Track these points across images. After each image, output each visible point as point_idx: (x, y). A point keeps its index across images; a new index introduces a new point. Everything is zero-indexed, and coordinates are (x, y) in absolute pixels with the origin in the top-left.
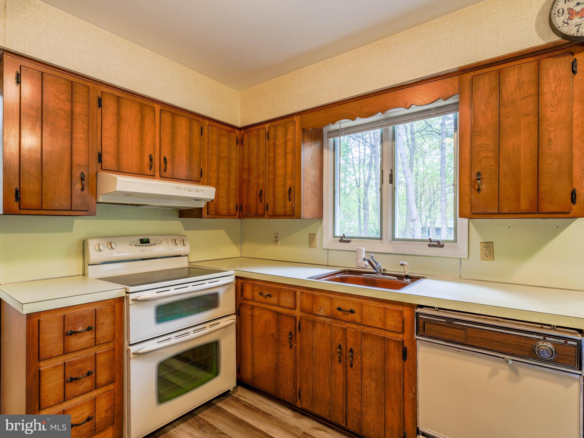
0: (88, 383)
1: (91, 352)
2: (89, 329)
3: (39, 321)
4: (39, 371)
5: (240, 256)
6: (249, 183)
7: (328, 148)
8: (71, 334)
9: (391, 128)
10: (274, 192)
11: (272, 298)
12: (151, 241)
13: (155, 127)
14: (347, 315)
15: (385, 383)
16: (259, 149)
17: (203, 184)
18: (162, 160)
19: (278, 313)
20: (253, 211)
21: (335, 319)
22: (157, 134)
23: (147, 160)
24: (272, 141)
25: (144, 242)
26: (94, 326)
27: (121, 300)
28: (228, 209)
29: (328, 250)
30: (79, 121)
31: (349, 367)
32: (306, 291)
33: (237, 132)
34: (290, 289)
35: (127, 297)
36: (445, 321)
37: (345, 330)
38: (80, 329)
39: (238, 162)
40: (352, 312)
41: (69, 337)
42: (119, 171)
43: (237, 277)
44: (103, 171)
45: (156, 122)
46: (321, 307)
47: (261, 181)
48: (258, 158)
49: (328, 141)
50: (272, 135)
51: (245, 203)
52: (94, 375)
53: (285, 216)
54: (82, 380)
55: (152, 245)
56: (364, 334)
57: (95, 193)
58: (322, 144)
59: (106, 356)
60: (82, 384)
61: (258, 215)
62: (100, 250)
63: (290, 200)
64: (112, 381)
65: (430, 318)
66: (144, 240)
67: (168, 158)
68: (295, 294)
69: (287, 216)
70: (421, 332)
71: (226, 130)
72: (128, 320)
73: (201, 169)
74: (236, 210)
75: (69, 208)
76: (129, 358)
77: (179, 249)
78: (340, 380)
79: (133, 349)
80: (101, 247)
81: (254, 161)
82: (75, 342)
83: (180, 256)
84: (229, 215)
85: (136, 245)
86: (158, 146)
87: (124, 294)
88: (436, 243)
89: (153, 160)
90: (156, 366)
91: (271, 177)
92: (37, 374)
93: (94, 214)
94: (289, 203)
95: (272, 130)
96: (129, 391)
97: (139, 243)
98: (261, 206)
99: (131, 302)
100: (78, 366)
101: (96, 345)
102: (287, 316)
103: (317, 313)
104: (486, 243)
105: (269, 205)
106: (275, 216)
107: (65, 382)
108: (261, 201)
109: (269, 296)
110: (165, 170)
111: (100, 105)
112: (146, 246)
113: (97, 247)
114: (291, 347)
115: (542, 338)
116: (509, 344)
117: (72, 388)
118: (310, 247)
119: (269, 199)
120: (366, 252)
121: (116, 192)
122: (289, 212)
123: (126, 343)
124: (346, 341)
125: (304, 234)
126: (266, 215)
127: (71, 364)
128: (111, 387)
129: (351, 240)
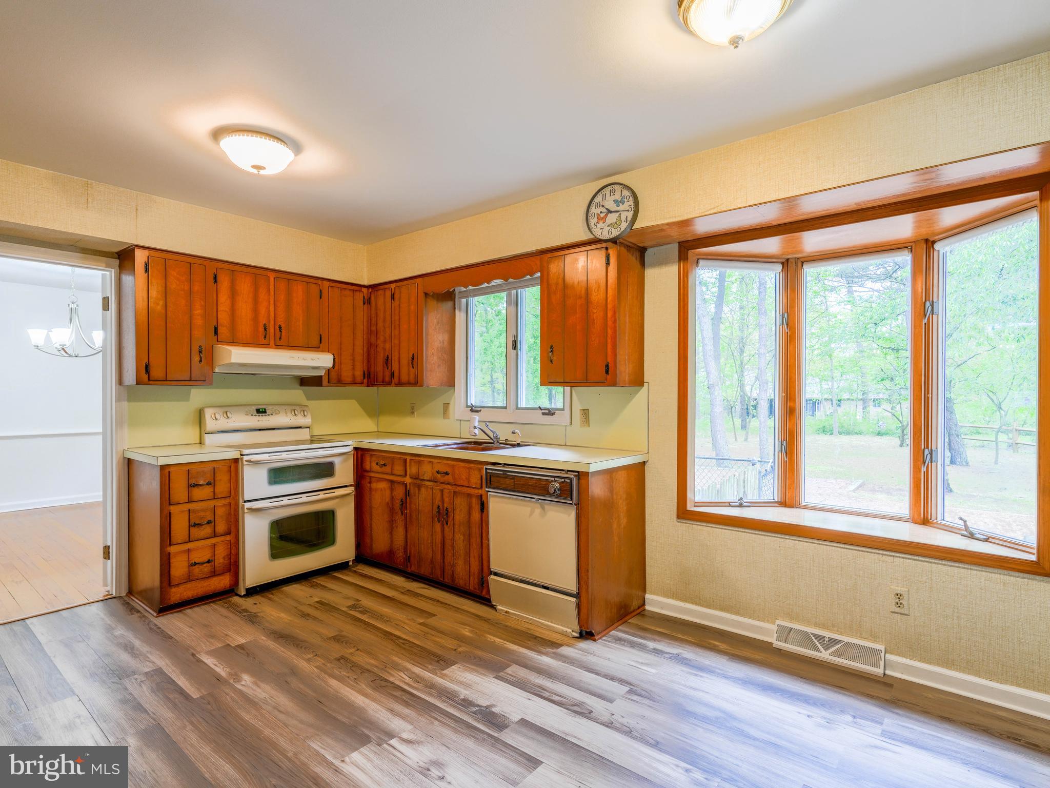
0: (207, 530)
1: (211, 503)
2: (209, 484)
3: (169, 472)
4: (170, 513)
5: (376, 431)
6: (376, 347)
7: (460, 310)
8: (194, 487)
9: (514, 292)
10: (399, 358)
11: (387, 467)
12: (268, 411)
13: (269, 295)
14: (444, 476)
15: (469, 535)
16: (385, 311)
17: (323, 351)
18: (277, 328)
19: (392, 482)
20: (380, 379)
21: (436, 482)
22: (272, 302)
23: (261, 329)
24: (397, 303)
25: (261, 412)
26: (212, 481)
27: (236, 461)
28: (353, 376)
29: (460, 420)
30: (197, 299)
31: (445, 526)
32: (414, 458)
33: (364, 290)
34: (402, 456)
35: (242, 459)
36: (502, 473)
37: (442, 491)
38: (201, 483)
39: (365, 324)
40: (447, 474)
41: (193, 488)
42: (235, 341)
43: (356, 449)
44: (219, 343)
45: (271, 291)
46: (425, 472)
47: (388, 346)
48: (384, 321)
49: (460, 302)
50: (396, 296)
51: (372, 369)
52: (213, 524)
53: (409, 384)
54: (203, 526)
55: (269, 415)
56: (455, 493)
57: (211, 364)
58: (454, 304)
59: (224, 509)
60: (203, 530)
61: (386, 383)
62: (216, 419)
63: (413, 367)
64: (229, 533)
65: (494, 472)
66: (261, 410)
67: (282, 326)
68: (405, 460)
69: (410, 384)
70: (489, 485)
71: (350, 290)
72: (243, 479)
73: (321, 335)
74: (362, 378)
75: (188, 379)
76: (244, 513)
77: (300, 420)
78: (439, 537)
79: (247, 505)
80: (217, 416)
81: (380, 324)
82: (198, 493)
83: (300, 427)
84: (354, 383)
85: (252, 415)
86: (272, 314)
87: (239, 456)
88: (547, 411)
89: (267, 330)
90: (269, 524)
91: (396, 342)
92: (168, 515)
93: (211, 384)
94: (413, 371)
95: (397, 291)
96: (244, 542)
97: (255, 413)
98: (387, 373)
99: (245, 463)
100: (200, 514)
101: (214, 499)
102: (399, 483)
103: (422, 478)
104: (584, 410)
105: (395, 373)
106: (400, 384)
107: (190, 526)
108: (388, 368)
109: (384, 465)
110: (280, 338)
111: (216, 281)
112: (262, 416)
113: (213, 416)
114: (402, 514)
115: (553, 479)
116: (537, 486)
117: (195, 532)
118: (444, 418)
119: (395, 367)
120: (479, 421)
121: (231, 363)
122: (412, 381)
123: (241, 501)
124: (443, 501)
125: (438, 404)
126: (393, 384)
127: (195, 511)
128: (228, 538)
129: (481, 410)
